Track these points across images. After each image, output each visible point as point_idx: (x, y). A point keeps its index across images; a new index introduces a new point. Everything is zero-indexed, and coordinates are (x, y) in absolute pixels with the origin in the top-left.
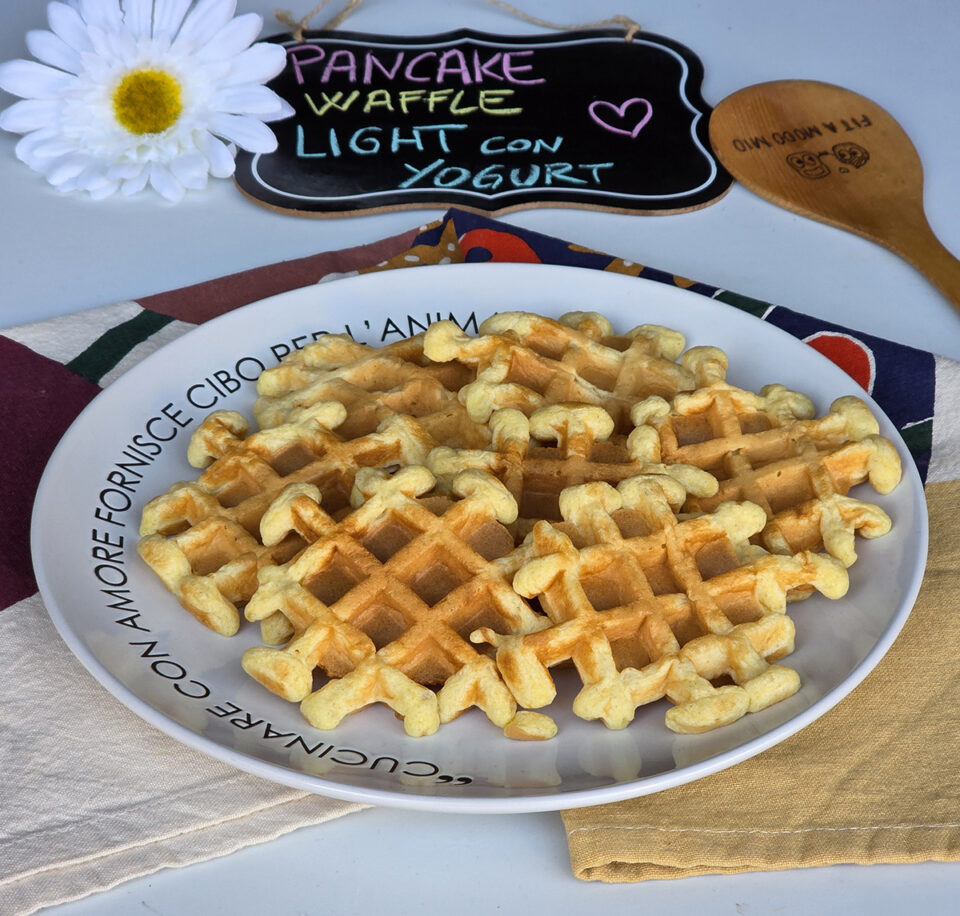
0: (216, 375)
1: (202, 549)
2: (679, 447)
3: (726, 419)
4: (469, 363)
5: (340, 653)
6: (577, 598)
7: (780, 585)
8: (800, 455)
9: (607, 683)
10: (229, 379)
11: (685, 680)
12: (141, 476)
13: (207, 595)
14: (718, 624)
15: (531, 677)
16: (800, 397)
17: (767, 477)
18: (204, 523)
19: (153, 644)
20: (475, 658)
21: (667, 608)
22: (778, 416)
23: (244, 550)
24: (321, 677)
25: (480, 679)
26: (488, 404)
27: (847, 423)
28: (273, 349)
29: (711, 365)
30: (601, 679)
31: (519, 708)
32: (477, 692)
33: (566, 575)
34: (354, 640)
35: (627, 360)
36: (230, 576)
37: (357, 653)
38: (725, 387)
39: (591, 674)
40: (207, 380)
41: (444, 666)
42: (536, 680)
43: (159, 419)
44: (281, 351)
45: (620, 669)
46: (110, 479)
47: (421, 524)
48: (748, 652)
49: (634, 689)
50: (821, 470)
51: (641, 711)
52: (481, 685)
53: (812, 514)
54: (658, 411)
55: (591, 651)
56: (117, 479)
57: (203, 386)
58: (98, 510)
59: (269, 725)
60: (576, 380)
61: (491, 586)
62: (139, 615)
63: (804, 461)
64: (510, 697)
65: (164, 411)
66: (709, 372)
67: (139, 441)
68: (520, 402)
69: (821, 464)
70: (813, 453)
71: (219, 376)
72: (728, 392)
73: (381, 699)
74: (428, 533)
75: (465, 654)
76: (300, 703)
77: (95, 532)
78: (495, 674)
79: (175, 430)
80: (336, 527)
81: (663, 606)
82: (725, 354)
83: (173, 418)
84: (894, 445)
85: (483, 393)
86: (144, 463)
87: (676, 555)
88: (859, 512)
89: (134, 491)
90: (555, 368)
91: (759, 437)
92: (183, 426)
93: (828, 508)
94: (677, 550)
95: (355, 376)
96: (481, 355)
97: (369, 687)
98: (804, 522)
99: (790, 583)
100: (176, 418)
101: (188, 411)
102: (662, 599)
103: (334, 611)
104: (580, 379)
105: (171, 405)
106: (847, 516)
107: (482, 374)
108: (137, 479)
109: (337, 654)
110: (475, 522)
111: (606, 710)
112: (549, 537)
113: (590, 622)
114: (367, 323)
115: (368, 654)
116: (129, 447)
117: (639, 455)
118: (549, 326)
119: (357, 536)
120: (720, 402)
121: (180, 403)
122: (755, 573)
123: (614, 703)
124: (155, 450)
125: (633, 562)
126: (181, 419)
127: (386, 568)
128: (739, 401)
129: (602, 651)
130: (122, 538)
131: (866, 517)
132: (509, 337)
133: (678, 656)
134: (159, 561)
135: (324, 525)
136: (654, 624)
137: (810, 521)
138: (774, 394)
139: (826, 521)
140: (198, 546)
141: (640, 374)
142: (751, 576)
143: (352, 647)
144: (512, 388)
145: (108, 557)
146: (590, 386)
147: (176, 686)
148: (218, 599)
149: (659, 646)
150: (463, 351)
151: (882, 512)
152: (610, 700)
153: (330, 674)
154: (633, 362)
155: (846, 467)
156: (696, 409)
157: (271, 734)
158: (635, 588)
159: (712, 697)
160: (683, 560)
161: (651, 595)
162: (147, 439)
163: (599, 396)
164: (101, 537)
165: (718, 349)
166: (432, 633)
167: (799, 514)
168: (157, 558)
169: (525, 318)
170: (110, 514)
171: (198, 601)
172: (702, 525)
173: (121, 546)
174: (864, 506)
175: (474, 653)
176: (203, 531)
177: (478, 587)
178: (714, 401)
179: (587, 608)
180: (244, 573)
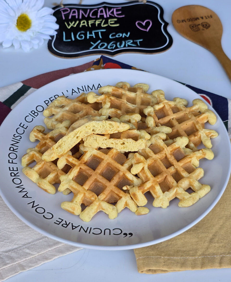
0: (31, 112)
1: (41, 169)
2: (159, 119)
3: (169, 110)
4: (99, 102)
5: (87, 198)
6: (149, 175)
7: (197, 159)
8: (190, 118)
9: (161, 197)
10: (35, 113)
11: (181, 193)
12: (18, 147)
13: (46, 185)
14: (185, 174)
15: (141, 198)
16: (184, 100)
17: (183, 126)
18: (40, 162)
19: (34, 202)
20: (125, 195)
21: (171, 172)
22: (180, 107)
23: (54, 169)
24: (84, 207)
25: (127, 201)
26: (108, 115)
27: (199, 107)
28: (45, 102)
29: (161, 96)
30: (159, 196)
31: (138, 207)
32: (126, 204)
33: (145, 168)
34: (91, 195)
35: (138, 95)
36: (51, 178)
37: (93, 198)
38: (166, 101)
39: (156, 195)
40: (29, 114)
41: (116, 197)
42: (143, 199)
43: (19, 128)
44: (47, 102)
45: (164, 192)
46: (10, 150)
47: (103, 157)
48: (195, 182)
49: (168, 197)
50: (198, 122)
51: (171, 202)
52: (128, 202)
53: (198, 135)
54: (151, 110)
55: (155, 189)
56: (12, 149)
57: (28, 116)
58: (9, 160)
59: (72, 224)
60: (127, 103)
61: (124, 173)
62: (27, 193)
63: (192, 120)
64: (135, 204)
65: (20, 125)
66: (162, 97)
67: (15, 136)
68: (116, 113)
69: (197, 120)
70: (194, 118)
71: (32, 112)
72: (168, 103)
73: (101, 210)
74: (105, 160)
75: (122, 194)
76: (79, 215)
77: (9, 168)
78: (130, 198)
79: (24, 130)
80: (80, 162)
81: (170, 172)
82: (163, 92)
83: (23, 127)
84: (213, 112)
85: (106, 112)
86: (18, 142)
87: (169, 156)
88: (210, 133)
89: (17, 152)
90: (121, 101)
91: (178, 114)
92: (26, 129)
93: (202, 133)
94: (169, 155)
95: (69, 108)
96: (102, 100)
97: (98, 208)
98: (196, 137)
99: (199, 158)
100: (24, 127)
101: (26, 124)
102: (169, 170)
103: (84, 187)
104: (128, 103)
105: (21, 123)
106: (207, 134)
107: (104, 106)
108: (17, 148)
109: (86, 199)
110: (116, 155)
111: (162, 205)
112: (139, 158)
113: (154, 181)
114: (67, 91)
115: (96, 199)
116: (13, 138)
117: (150, 125)
118: (116, 89)
119: (85, 163)
120: (166, 106)
121: (24, 122)
122: (191, 158)
123: (164, 202)
124: (20, 137)
125: (159, 160)
126: (25, 127)
127: (96, 172)
128: (170, 104)
129: (158, 189)
130: (17, 168)
131: (212, 134)
132: (108, 94)
133: (177, 186)
134: (30, 176)
135: (76, 162)
136: (169, 177)
137: (198, 137)
138: (178, 100)
139: (202, 137)
140: (40, 169)
141: (142, 99)
142: (190, 159)
143: (91, 197)
144: (113, 110)
145: (15, 175)
146: (130, 104)
147: (44, 216)
148: (49, 186)
149: (171, 183)
150: (98, 100)
151: (215, 132)
152: (163, 201)
153: (86, 205)
154: (139, 96)
155: (203, 120)
156: (160, 108)
157: (74, 227)
158: (162, 168)
159: (190, 197)
160: (171, 157)
161: (166, 169)
162: (17, 135)
163: (133, 106)
164: (11, 169)
165: (162, 90)
166: (112, 189)
167: (195, 136)
168: (29, 175)
169: (110, 87)
170: (12, 161)
171: (44, 187)
172: (174, 146)
173: (17, 170)
174: (211, 131)
175: (124, 193)
176: (40, 165)
177: (121, 174)
178: (165, 105)
179: (152, 177)
180: (55, 176)
